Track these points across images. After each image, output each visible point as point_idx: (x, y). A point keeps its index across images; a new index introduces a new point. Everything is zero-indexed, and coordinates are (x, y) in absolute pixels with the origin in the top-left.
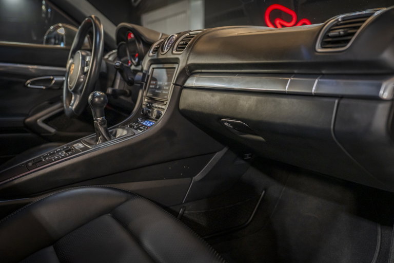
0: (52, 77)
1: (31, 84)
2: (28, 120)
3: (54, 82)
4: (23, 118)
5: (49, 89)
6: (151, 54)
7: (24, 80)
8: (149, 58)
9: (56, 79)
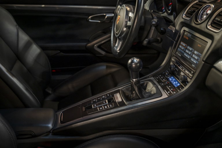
0: (105, 14)
1: (91, 20)
2: (89, 45)
3: (106, 17)
4: (85, 44)
5: (103, 22)
6: (184, 16)
7: (87, 17)
8: (182, 20)
9: (108, 15)
